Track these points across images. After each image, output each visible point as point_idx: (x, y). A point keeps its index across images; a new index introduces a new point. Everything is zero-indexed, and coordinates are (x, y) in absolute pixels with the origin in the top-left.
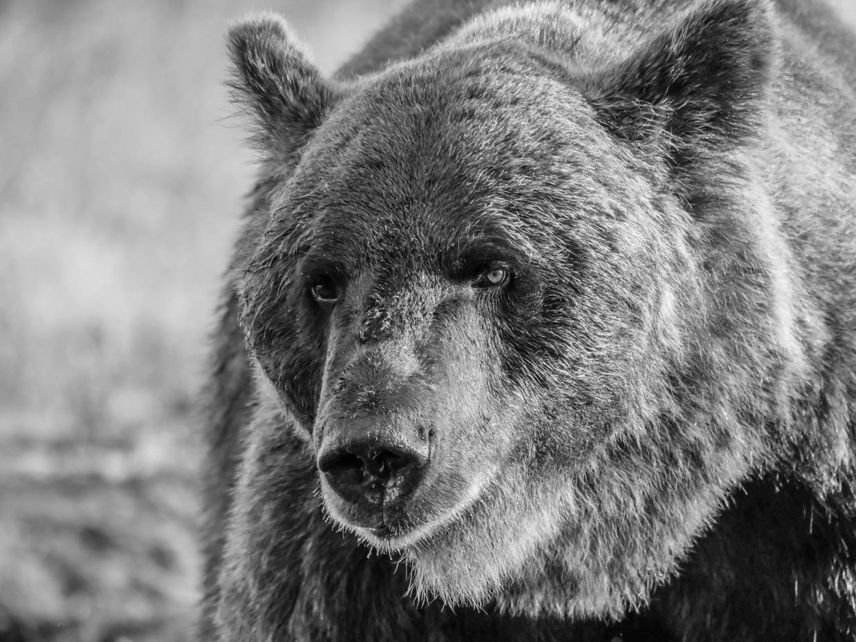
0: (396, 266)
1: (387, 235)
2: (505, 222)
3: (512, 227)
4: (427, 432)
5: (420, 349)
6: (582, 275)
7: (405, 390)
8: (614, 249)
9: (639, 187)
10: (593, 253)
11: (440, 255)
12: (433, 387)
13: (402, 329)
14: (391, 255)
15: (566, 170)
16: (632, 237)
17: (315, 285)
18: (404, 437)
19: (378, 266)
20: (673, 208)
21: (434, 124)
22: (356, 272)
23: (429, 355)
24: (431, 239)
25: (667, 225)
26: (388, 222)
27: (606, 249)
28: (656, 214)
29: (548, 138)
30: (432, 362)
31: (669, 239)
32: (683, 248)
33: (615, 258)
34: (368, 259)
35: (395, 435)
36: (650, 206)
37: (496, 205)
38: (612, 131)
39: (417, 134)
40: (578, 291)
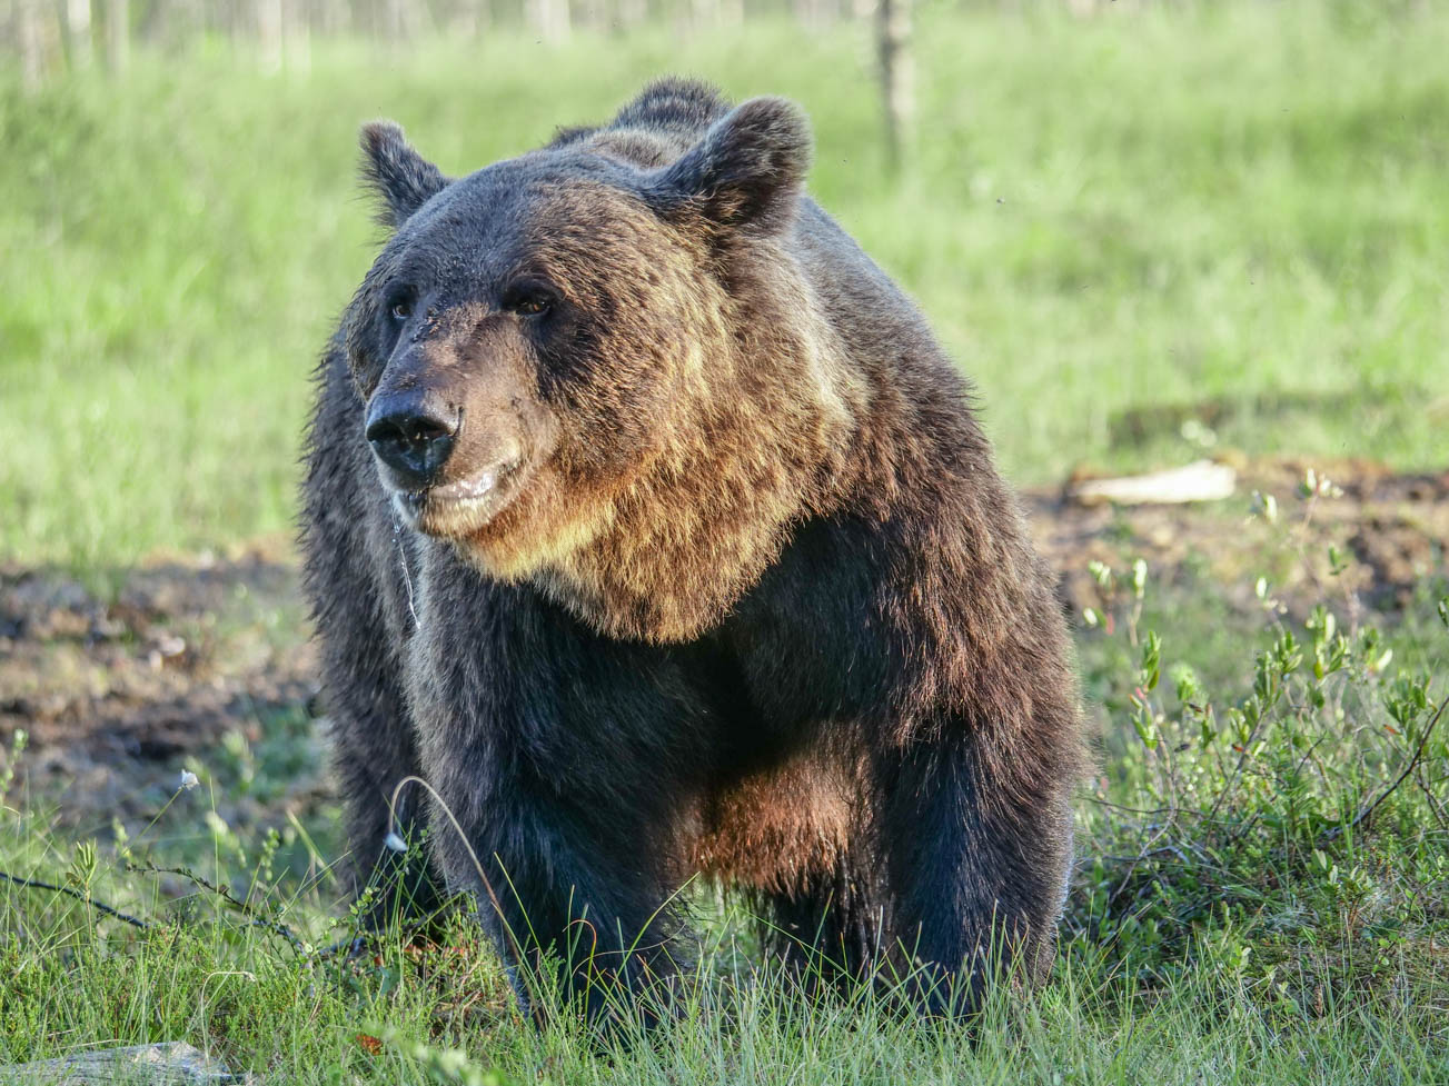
0: (456, 289)
1: (454, 267)
2: (550, 266)
3: (557, 270)
4: (457, 408)
5: (459, 350)
6: (612, 320)
7: (440, 375)
8: (643, 306)
9: (681, 261)
10: (623, 305)
11: (493, 283)
12: (466, 375)
13: (448, 334)
14: (455, 281)
15: (612, 238)
16: (664, 298)
17: (395, 305)
18: (436, 408)
19: (442, 288)
20: (710, 283)
21: (511, 197)
22: (424, 292)
23: (468, 355)
24: (488, 272)
25: (704, 296)
26: (457, 258)
27: (636, 304)
28: (694, 284)
29: (600, 214)
30: (468, 359)
31: (704, 306)
32: (716, 317)
33: (643, 313)
34: (436, 283)
35: (428, 407)
36: (690, 278)
37: (546, 253)
38: (658, 214)
39: (494, 204)
40: (607, 332)
